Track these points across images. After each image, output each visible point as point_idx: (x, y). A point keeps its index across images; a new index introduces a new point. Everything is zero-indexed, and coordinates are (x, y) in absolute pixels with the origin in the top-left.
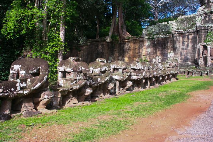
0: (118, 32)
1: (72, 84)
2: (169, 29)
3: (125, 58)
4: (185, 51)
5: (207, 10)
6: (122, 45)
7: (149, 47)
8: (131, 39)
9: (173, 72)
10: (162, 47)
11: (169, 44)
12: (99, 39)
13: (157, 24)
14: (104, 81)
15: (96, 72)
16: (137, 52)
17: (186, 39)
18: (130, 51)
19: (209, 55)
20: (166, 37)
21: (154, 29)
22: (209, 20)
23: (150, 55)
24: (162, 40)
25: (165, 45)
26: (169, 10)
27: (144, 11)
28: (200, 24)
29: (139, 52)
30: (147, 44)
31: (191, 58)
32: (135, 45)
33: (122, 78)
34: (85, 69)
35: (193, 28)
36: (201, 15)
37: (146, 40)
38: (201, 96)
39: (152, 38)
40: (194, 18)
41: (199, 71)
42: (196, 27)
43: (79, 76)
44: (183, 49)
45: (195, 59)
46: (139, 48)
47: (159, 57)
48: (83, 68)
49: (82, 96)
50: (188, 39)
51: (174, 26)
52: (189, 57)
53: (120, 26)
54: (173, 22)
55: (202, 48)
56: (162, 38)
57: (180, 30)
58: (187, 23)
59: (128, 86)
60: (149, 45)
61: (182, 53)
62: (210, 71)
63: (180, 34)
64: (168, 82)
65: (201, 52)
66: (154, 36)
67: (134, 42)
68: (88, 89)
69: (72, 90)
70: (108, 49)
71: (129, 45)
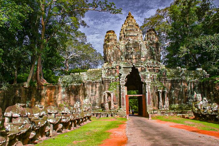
0: (36, 79)
1: (20, 128)
2: (81, 79)
3: (41, 103)
4: (93, 97)
5: (109, 66)
6: (39, 91)
7: (64, 93)
8: (48, 86)
9: (88, 115)
10: (75, 93)
11: (80, 91)
12: (17, 85)
13: (71, 74)
14: (43, 125)
15: (35, 116)
16: (53, 97)
17: (94, 87)
18: (47, 96)
19: (112, 101)
20: (78, 86)
21: (68, 78)
22: (111, 74)
23: (65, 100)
24: (75, 88)
25: (77, 92)
26: (77, 62)
27: (58, 62)
28: (105, 76)
29: (55, 98)
30: (62, 90)
31: (98, 102)
32: (51, 91)
33: (55, 121)
34: (31, 115)
35: (99, 79)
36: (105, 69)
37: (61, 87)
38: (117, 132)
39: (67, 86)
40: (100, 71)
41: (106, 113)
42: (102, 78)
43: (25, 120)
44: (92, 95)
45: (101, 104)
46: (55, 94)
47: (78, 103)
48: (29, 114)
49: (26, 139)
50: (96, 87)
51: (85, 76)
52: (97, 102)
53: (38, 74)
54: (84, 73)
55: (106, 95)
56: (75, 86)
57: (90, 80)
58: (95, 75)
59: (59, 128)
60: (64, 91)
61: (92, 99)
62: (114, 113)
63: (89, 83)
64: (85, 123)
65: (106, 98)
66: (68, 84)
67: (51, 88)
68: (32, 132)
69: (19, 134)
70: (26, 94)
71: (46, 91)
